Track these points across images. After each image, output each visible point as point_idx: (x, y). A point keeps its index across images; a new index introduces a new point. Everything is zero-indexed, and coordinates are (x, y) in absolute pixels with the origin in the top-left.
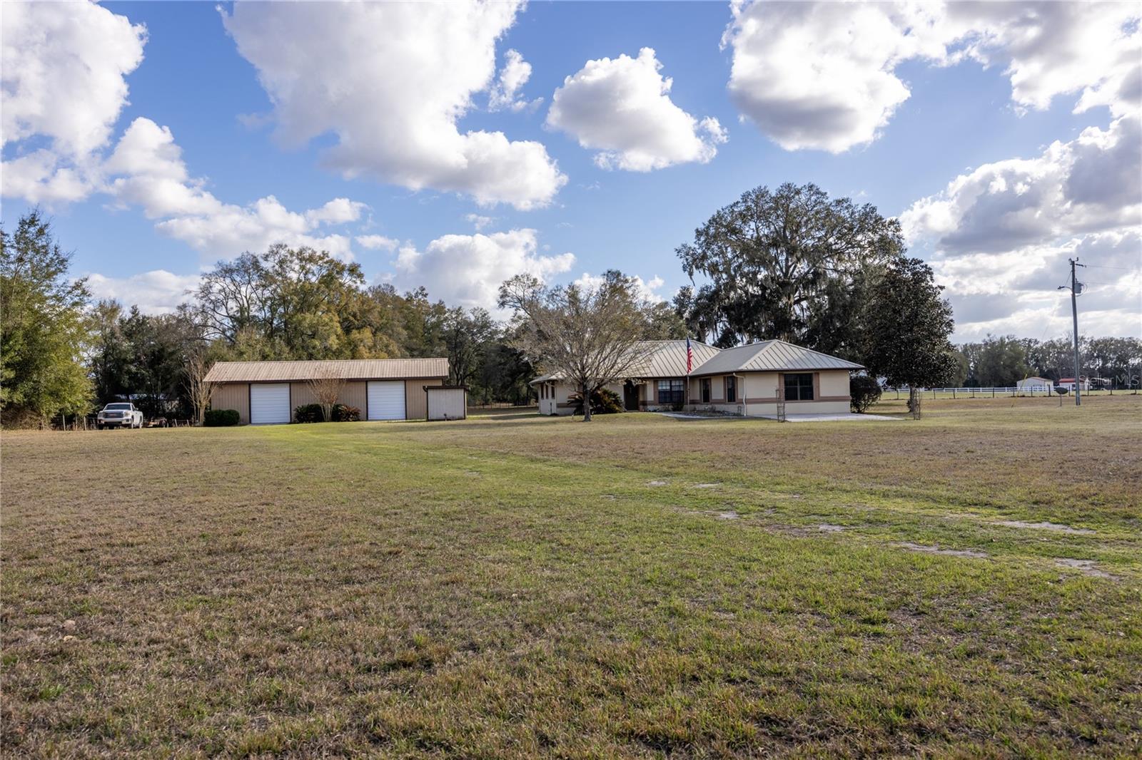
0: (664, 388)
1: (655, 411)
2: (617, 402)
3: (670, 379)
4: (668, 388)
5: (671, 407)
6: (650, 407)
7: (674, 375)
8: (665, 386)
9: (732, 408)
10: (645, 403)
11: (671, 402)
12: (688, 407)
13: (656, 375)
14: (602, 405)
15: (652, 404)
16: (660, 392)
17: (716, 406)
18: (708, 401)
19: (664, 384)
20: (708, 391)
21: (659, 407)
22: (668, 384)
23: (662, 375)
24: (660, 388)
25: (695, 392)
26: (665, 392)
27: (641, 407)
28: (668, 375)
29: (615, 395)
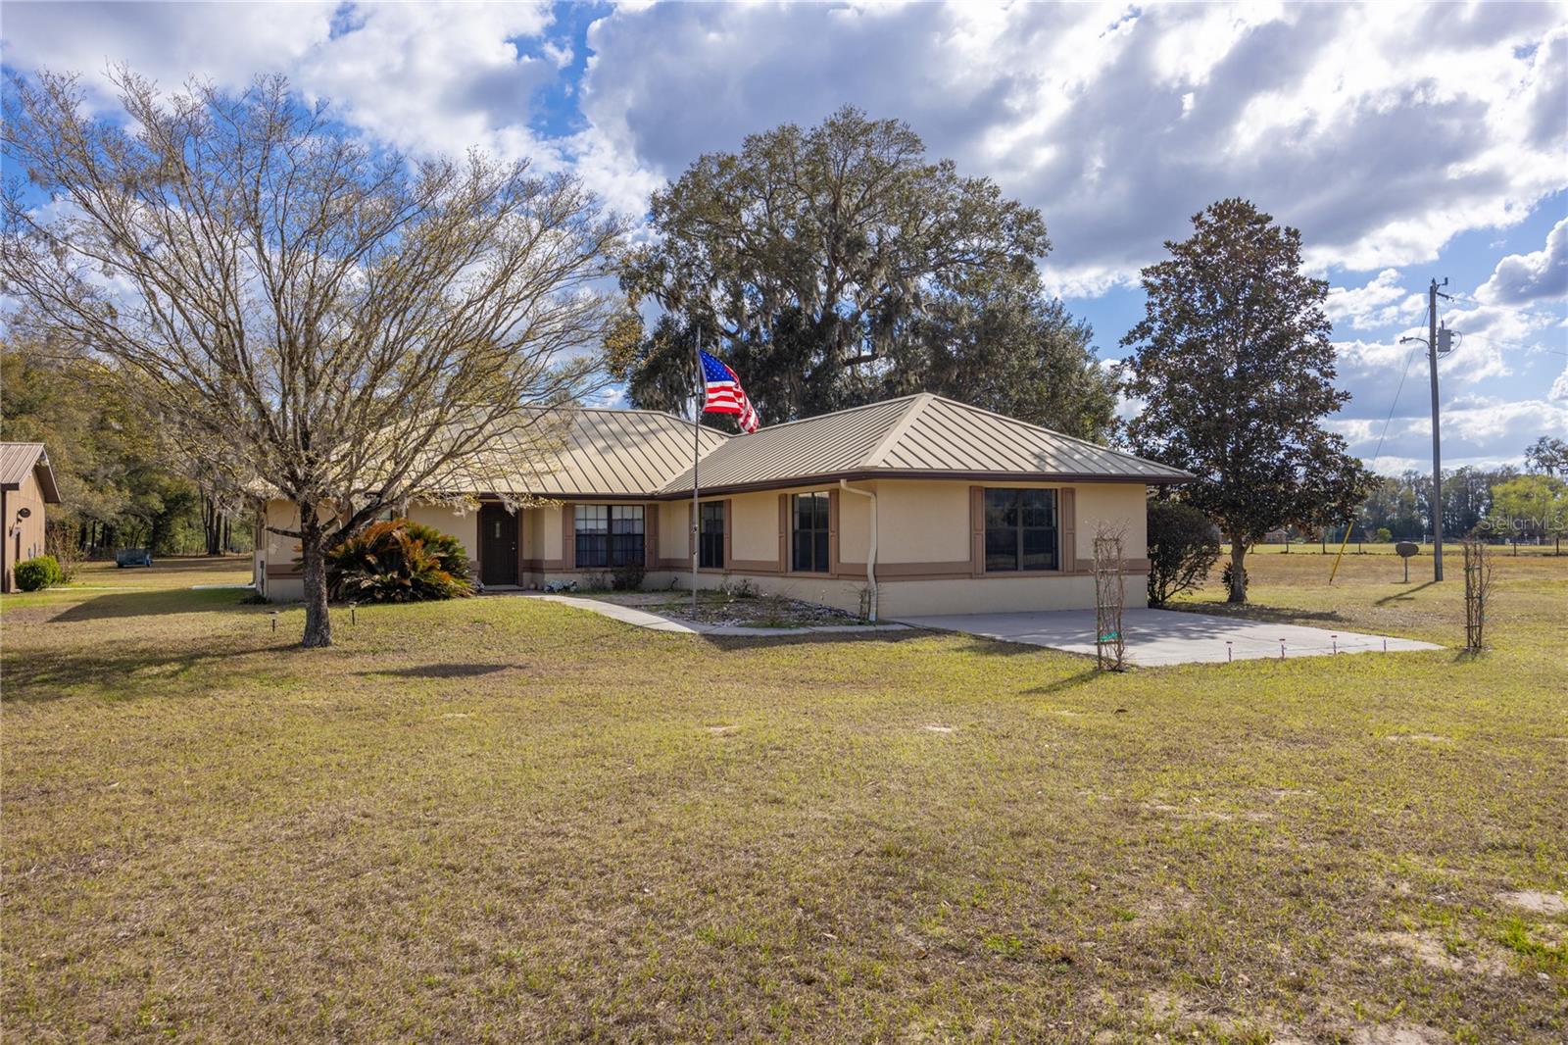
0: (591, 525)
1: (565, 590)
2: (450, 565)
3: (610, 501)
4: (603, 525)
5: (610, 578)
6: (550, 579)
7: (619, 490)
8: (593, 521)
9: (811, 589)
10: (536, 566)
11: (608, 563)
12: (652, 577)
13: (571, 489)
14: (404, 574)
15: (558, 568)
16: (579, 535)
17: (754, 580)
18: (720, 563)
19: (591, 513)
20: (720, 537)
21: (578, 578)
22: (603, 513)
23: (587, 490)
24: (581, 526)
25: (679, 537)
26: (592, 536)
27: (526, 576)
28: (603, 490)
29: (446, 545)
